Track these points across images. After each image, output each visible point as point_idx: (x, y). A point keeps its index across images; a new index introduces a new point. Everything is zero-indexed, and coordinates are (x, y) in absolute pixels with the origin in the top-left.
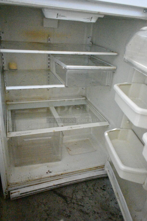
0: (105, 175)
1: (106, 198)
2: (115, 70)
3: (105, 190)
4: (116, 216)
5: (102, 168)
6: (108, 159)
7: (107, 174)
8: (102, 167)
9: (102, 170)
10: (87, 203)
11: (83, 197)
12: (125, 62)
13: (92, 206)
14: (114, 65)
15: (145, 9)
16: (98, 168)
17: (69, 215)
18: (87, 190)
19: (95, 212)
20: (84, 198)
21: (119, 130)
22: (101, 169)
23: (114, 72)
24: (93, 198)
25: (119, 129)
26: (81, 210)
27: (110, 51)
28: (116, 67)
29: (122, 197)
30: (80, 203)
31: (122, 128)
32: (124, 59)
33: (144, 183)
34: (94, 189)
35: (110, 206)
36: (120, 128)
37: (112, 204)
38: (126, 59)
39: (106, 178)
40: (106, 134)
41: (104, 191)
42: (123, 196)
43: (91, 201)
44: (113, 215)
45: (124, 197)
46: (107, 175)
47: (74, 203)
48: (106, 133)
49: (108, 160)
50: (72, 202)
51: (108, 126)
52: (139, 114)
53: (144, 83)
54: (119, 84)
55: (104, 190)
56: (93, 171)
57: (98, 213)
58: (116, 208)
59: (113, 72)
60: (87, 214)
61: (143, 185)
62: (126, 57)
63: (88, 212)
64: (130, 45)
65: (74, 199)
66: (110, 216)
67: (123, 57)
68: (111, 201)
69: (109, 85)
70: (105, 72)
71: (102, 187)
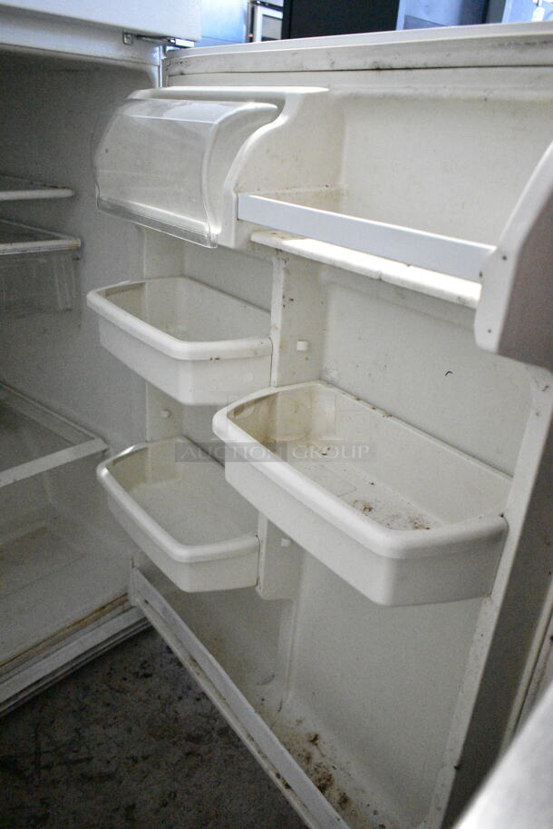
0: (140, 625)
1: (159, 697)
2: (79, 249)
3: (151, 675)
4: (208, 737)
5: (122, 603)
6: (133, 563)
7: (145, 619)
8: (120, 603)
9: (124, 612)
10: (99, 745)
11: (77, 730)
12: (105, 209)
13: (121, 745)
14: (71, 235)
15: (127, 34)
16: (106, 608)
17: (41, 813)
18: (87, 701)
19: (135, 760)
20: (84, 731)
21: (144, 450)
22: (119, 610)
23: (78, 259)
24: (115, 718)
25: (142, 446)
26: (83, 776)
27: (45, 185)
28: (79, 240)
29: (208, 658)
30: (72, 756)
31: (152, 441)
32: (99, 199)
33: (258, 580)
34: (112, 689)
35: (182, 715)
36: (146, 441)
37: (186, 708)
38: (105, 199)
39: (146, 632)
40: (104, 472)
41: (149, 679)
42: (210, 652)
43: (113, 731)
44: (196, 739)
45: (213, 655)
46: (149, 623)
47: (48, 767)
48: (102, 468)
49: (133, 567)
50: (43, 763)
51: (105, 451)
52: (185, 362)
53: (183, 276)
54: (104, 288)
55: (146, 676)
56: (91, 626)
57: (145, 758)
58: (200, 714)
59: (74, 259)
60: (110, 777)
61: (257, 588)
62: (104, 194)
63: (112, 768)
64: (107, 151)
65: (47, 752)
66: (189, 746)
67: (93, 195)
68: (180, 698)
69: (69, 306)
70: (42, 260)
71: (137, 669)
